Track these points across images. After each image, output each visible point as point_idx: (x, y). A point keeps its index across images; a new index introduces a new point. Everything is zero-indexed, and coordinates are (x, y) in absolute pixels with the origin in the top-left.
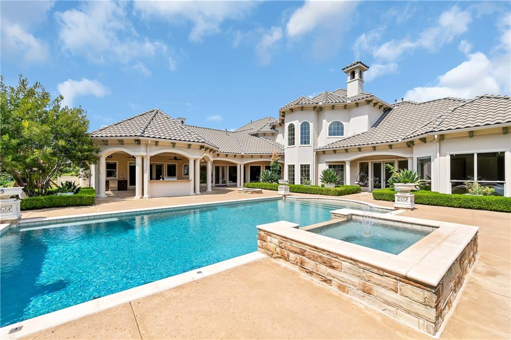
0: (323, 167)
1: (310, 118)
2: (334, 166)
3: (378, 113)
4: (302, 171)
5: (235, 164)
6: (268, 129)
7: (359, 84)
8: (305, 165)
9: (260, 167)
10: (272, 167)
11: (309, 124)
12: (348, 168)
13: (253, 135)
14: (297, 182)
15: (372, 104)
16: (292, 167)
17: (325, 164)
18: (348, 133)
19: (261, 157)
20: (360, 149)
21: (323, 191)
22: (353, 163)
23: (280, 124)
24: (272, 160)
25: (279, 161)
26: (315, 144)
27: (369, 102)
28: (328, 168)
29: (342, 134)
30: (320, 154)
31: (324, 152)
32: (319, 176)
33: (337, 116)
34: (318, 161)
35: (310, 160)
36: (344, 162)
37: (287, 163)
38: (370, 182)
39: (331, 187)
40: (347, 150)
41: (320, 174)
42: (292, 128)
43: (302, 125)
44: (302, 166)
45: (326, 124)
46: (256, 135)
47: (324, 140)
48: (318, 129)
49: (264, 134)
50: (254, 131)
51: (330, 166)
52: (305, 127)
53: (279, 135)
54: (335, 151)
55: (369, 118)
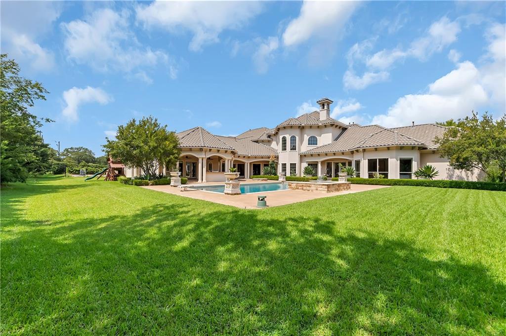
0: (305, 165)
1: (296, 133)
2: (311, 165)
3: (338, 132)
4: (291, 167)
5: (243, 162)
6: (265, 138)
7: (327, 112)
8: (293, 164)
9: (260, 165)
10: (271, 165)
11: (295, 138)
12: (319, 166)
13: (255, 142)
14: (288, 174)
15: (334, 126)
16: (284, 165)
17: (305, 163)
18: (320, 144)
19: (262, 157)
20: (326, 154)
21: (305, 179)
22: (323, 163)
23: (274, 135)
24: (270, 160)
25: (275, 161)
26: (300, 150)
27: (332, 125)
28: (307, 165)
29: (316, 144)
30: (302, 157)
31: (305, 155)
32: (302, 171)
33: (313, 133)
34: (301, 161)
35: (296, 160)
36: (318, 162)
37: (281, 162)
38: (332, 174)
39: (310, 177)
40: (319, 155)
41: (303, 169)
42: (284, 140)
43: (291, 138)
44: (291, 164)
45: (306, 138)
46: (257, 142)
47: (305, 148)
48: (302, 141)
49: (263, 141)
50: (255, 139)
51: (309, 165)
52: (293, 139)
53: (273, 142)
54: (312, 155)
55: (333, 135)
